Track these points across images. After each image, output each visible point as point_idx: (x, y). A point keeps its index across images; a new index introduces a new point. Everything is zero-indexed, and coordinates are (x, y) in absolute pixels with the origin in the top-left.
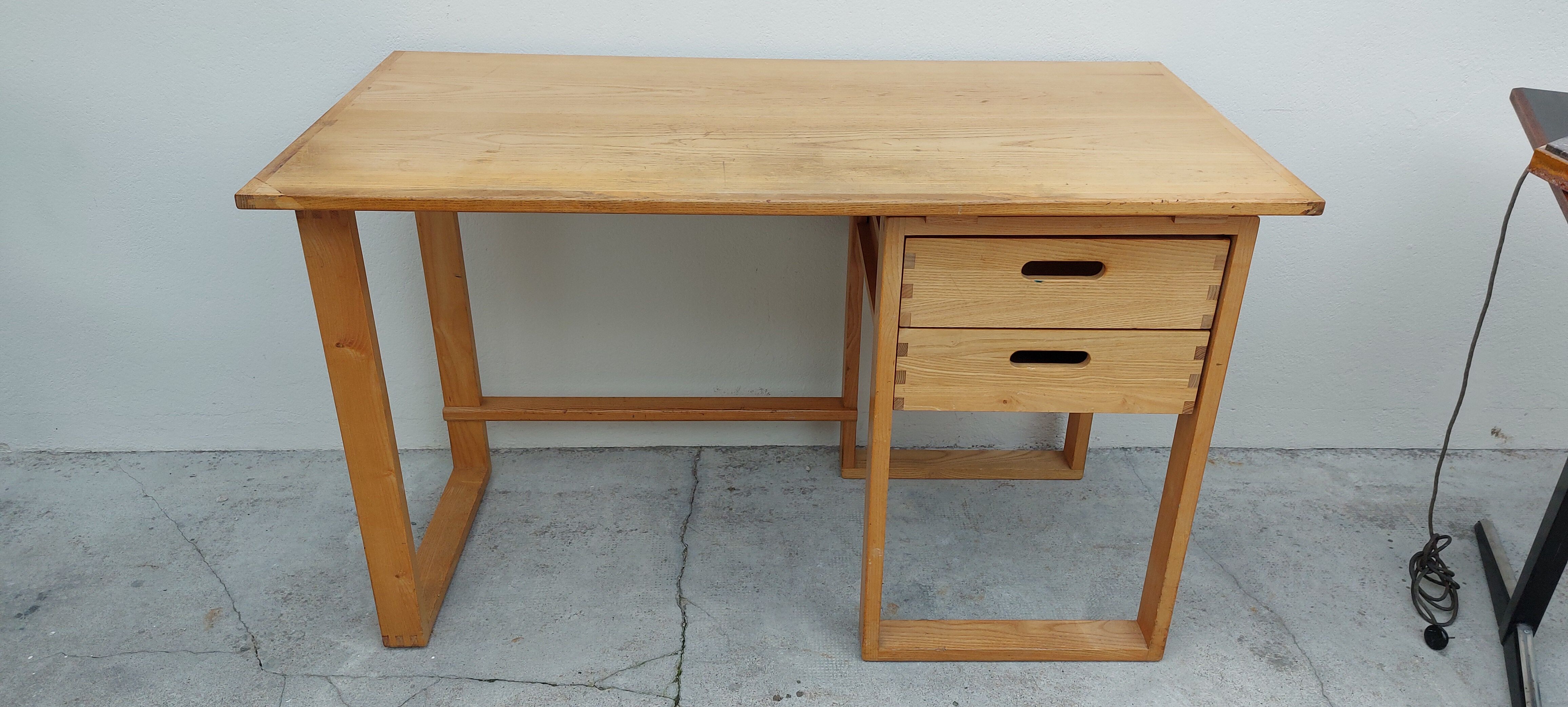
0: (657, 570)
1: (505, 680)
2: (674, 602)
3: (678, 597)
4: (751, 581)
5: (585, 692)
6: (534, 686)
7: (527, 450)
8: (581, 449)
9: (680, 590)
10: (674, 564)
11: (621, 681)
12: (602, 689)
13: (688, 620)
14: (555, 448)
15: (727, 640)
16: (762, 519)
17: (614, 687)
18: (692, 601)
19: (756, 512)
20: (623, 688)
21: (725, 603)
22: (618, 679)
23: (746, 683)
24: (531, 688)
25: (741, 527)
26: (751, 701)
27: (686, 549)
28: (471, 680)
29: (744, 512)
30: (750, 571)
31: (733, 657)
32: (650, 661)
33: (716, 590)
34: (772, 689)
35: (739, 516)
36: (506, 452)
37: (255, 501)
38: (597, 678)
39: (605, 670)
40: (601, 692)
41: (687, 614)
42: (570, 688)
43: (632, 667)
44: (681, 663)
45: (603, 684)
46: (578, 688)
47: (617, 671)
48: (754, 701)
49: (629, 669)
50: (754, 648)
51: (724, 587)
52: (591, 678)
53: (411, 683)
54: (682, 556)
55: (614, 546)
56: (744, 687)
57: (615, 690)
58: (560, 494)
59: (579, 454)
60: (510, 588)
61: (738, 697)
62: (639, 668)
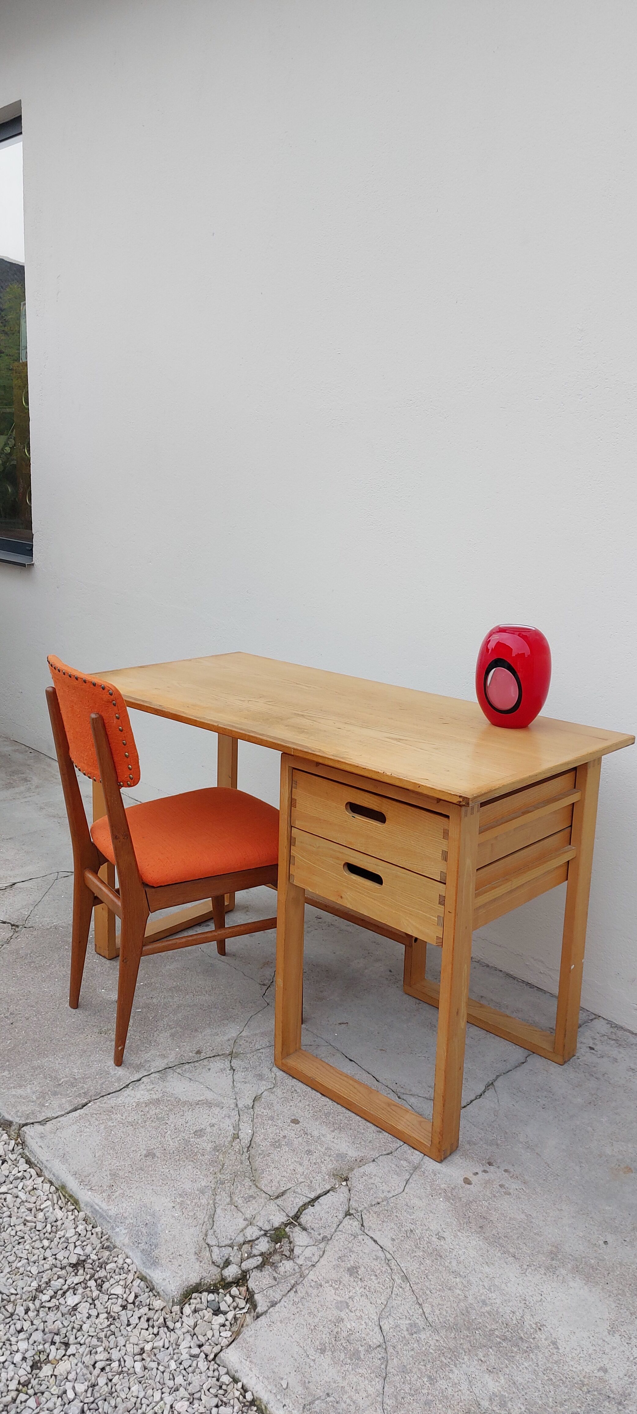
1: (358, 1064)
2: (485, 1083)
3: (491, 1082)
4: (546, 1101)
5: (389, 1094)
6: (368, 1075)
7: (488, 966)
8: (520, 980)
9: (495, 1080)
10: (509, 1065)
11: (412, 1100)
12: (399, 1097)
13: (483, 1096)
14: (505, 972)
15: (494, 1119)
16: (594, 1074)
17: (406, 1101)
18: (496, 1089)
20: (410, 1104)
21: (516, 1101)
24: (365, 1075)
25: (572, 1070)
27: (524, 1062)
28: (343, 1054)
31: (488, 1129)
33: (519, 1092)
35: (579, 1064)
36: (476, 962)
37: (332, 925)
38: (402, 1091)
39: (410, 1090)
40: (397, 1098)
41: (485, 1093)
42: (383, 1087)
43: (425, 1098)
45: (402, 1096)
46: (387, 1089)
47: (416, 1094)
50: (506, 1133)
51: (525, 1093)
52: (399, 1089)
53: (316, 1039)
54: (518, 1064)
56: (477, 1146)
57: (405, 1102)
58: (482, 997)
59: (516, 982)
60: (405, 1026)
61: (468, 1148)
62: (429, 1101)
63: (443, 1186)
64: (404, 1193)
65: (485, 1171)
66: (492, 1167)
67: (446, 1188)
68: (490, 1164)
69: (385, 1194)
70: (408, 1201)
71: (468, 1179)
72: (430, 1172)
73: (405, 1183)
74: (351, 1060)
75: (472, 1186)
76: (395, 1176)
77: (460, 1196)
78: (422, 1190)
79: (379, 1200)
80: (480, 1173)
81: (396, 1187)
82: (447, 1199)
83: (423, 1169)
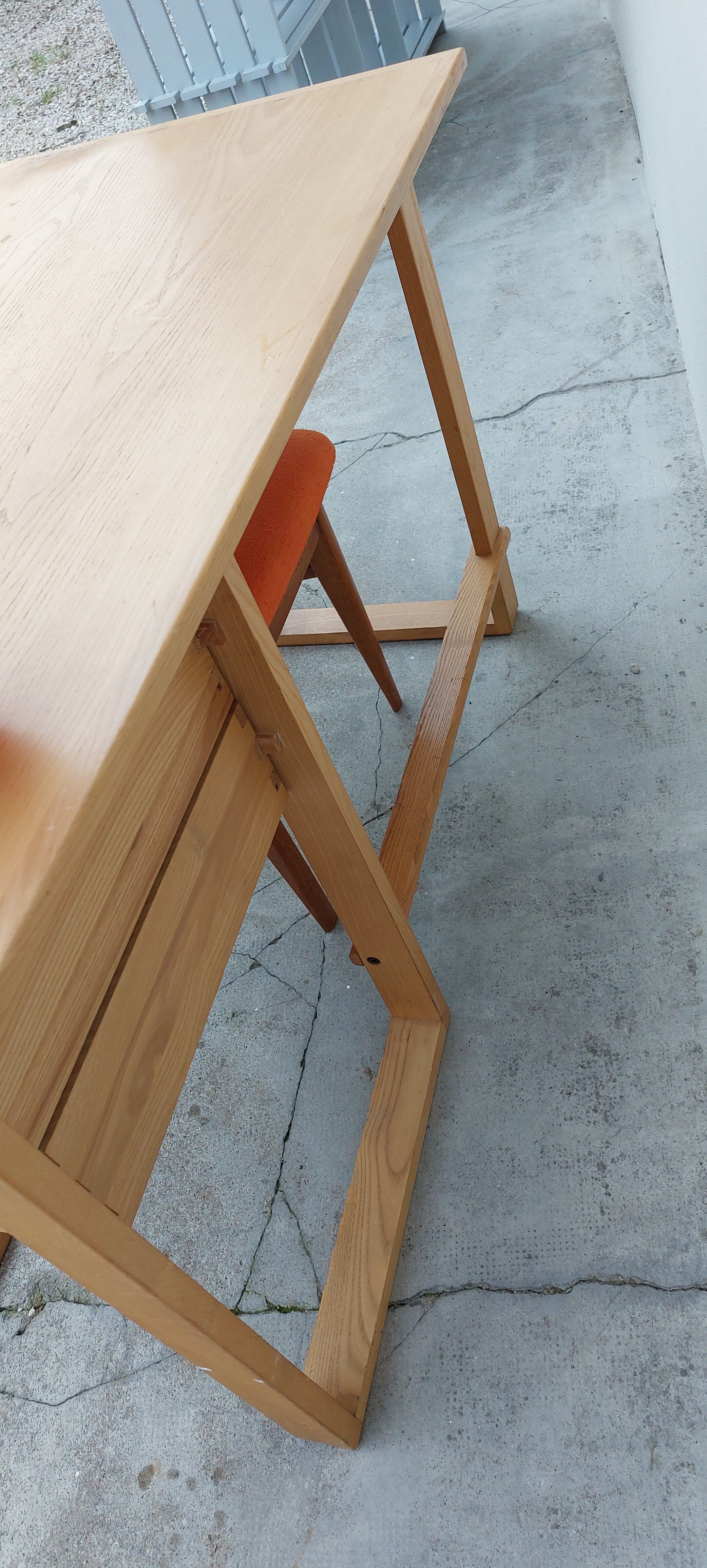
0: (505, 1244)
1: (301, 1079)
3: (441, 1290)
4: (475, 1423)
5: (266, 1182)
6: (288, 1115)
9: (454, 1292)
10: (521, 1274)
11: (279, 1226)
12: (271, 1202)
17: (270, 1219)
18: (429, 1315)
19: (684, 1432)
20: (267, 1231)
21: (424, 1375)
22: (283, 1221)
23: (252, 1420)
24: (285, 1112)
25: (629, 1397)
26: (218, 1430)
27: (561, 1292)
28: (308, 1040)
29: (678, 1402)
30: (503, 1421)
32: (311, 1262)
33: (454, 1356)
34: (235, 1466)
35: (666, 1392)
38: (290, 1192)
39: (302, 1200)
40: (264, 1203)
42: (276, 1161)
43: (302, 1237)
44: (302, 1310)
45: (278, 1204)
46: (276, 1170)
47: (298, 1217)
48: (217, 1436)
49: (301, 1234)
51: (461, 1370)
52: (289, 1185)
54: (540, 1285)
55: (563, 1165)
56: (246, 1417)
57: (265, 1221)
61: (229, 1408)
63: (110, 1450)
64: (54, 1409)
65: (191, 1484)
66: (210, 1486)
67: (108, 1459)
68: (217, 1476)
69: (36, 1387)
70: (43, 1429)
71: (153, 1474)
72: (127, 1404)
73: (78, 1391)
74: (303, 1063)
75: (141, 1493)
76: (83, 1365)
77: (105, 1496)
78: (78, 1430)
79: (20, 1391)
80: (182, 1478)
81: (61, 1388)
82: (86, 1482)
83: (125, 1388)
